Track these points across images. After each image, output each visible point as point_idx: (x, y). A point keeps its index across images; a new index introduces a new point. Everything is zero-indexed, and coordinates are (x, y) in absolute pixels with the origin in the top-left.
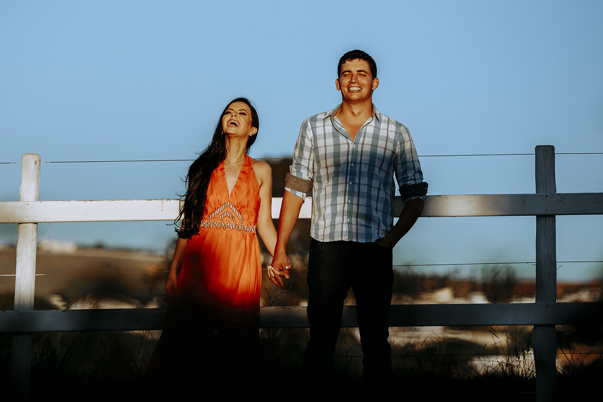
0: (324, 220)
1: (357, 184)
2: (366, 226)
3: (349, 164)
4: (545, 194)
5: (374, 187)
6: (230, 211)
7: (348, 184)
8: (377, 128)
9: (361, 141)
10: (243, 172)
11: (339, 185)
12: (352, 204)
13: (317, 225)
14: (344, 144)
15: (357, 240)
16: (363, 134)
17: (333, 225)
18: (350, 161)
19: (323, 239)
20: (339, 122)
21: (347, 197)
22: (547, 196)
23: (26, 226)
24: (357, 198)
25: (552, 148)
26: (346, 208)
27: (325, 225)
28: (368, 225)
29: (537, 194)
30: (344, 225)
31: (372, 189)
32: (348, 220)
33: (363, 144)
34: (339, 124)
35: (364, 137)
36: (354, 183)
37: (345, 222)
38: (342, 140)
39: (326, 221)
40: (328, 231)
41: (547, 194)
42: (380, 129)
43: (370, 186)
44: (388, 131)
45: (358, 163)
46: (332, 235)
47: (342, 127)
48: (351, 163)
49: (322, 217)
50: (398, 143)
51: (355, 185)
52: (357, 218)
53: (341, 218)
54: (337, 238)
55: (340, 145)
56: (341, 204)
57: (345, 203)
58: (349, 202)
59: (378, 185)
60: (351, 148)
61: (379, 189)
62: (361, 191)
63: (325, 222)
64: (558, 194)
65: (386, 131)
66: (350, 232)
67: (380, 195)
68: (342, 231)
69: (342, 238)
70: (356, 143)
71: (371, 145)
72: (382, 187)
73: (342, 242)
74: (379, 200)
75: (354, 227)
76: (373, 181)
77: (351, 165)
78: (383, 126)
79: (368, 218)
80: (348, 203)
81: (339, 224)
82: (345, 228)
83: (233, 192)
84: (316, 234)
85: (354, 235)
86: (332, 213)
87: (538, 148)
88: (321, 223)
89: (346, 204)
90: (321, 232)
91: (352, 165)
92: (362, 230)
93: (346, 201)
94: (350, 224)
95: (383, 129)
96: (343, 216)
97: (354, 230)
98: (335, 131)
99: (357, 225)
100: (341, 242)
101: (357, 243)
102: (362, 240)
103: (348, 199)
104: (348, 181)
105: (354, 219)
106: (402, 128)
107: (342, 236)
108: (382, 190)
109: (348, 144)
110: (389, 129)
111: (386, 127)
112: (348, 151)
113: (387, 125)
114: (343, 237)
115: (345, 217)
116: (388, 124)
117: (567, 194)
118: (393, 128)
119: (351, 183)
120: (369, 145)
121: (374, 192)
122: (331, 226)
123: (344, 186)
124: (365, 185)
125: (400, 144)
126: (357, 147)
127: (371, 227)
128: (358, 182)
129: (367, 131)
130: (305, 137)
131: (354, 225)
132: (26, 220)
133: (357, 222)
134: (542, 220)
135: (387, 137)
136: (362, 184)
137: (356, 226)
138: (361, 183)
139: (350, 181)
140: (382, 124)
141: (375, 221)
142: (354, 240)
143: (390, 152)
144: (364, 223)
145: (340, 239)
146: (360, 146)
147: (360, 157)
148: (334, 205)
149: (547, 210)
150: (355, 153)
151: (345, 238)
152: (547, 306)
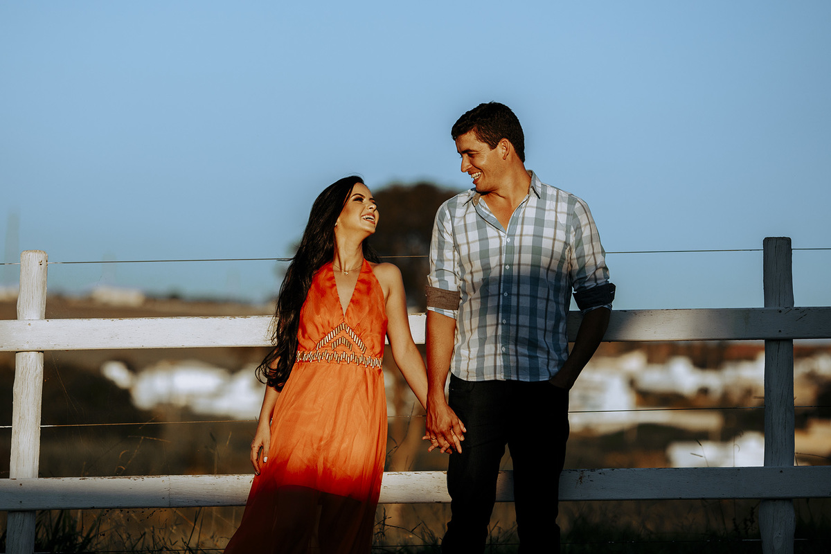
0: (469, 348)
1: (514, 295)
2: (529, 356)
3: (503, 266)
4: (777, 308)
5: (540, 298)
6: (346, 336)
7: (501, 296)
8: (541, 209)
9: (518, 232)
10: (361, 281)
11: (489, 298)
12: (508, 324)
13: (460, 355)
14: (495, 237)
15: (518, 377)
16: (520, 221)
17: (481, 356)
18: (503, 262)
19: (467, 377)
20: (486, 206)
21: (500, 315)
22: (780, 311)
23: (26, 356)
24: (515, 316)
25: (788, 241)
26: (500, 332)
27: (469, 355)
28: (533, 354)
29: (766, 308)
30: (498, 357)
31: (538, 300)
32: (504, 349)
33: (521, 235)
34: (486, 209)
35: (523, 224)
36: (510, 294)
37: (498, 352)
38: (491, 231)
39: (471, 349)
40: (474, 365)
41: (781, 308)
42: (545, 210)
43: (534, 297)
44: (556, 212)
45: (515, 265)
46: (480, 371)
47: (490, 212)
48: (506, 265)
49: (466, 343)
50: (572, 229)
51: (512, 297)
52: (516, 345)
53: (493, 346)
54: (488, 377)
55: (487, 239)
56: (492, 325)
57: (497, 324)
58: (504, 322)
59: (546, 295)
60: (504, 244)
61: (548, 300)
62: (520, 305)
63: (469, 351)
64: (797, 309)
65: (554, 212)
66: (506, 368)
67: (550, 309)
68: (495, 366)
69: (495, 376)
70: (511, 236)
71: (534, 235)
72: (551, 297)
73: (496, 381)
74: (548, 316)
75: (513, 358)
76: (539, 288)
77: (505, 268)
78: (550, 204)
79: (533, 344)
80: (502, 324)
81: (491, 355)
82: (500, 361)
83: (350, 309)
84: (458, 368)
85: (513, 371)
86: (480, 339)
87: (767, 241)
88: (464, 352)
89: (500, 327)
90: (463, 366)
91: (507, 267)
92: (525, 361)
93: (500, 321)
94: (505, 354)
95: (550, 210)
96: (496, 343)
97: (513, 364)
98: (480, 219)
99: (517, 355)
100: (495, 383)
101: (518, 382)
102: (526, 378)
103: (503, 319)
104: (501, 292)
105: (512, 347)
106: (578, 205)
107: (495, 373)
108: (551, 300)
109: (500, 237)
110: (559, 210)
111: (553, 207)
112: (500, 248)
113: (554, 203)
114: (497, 375)
115: (499, 345)
116: (557, 201)
117: (809, 309)
118: (563, 206)
119: (506, 294)
120: (530, 236)
121: (541, 305)
122: (478, 357)
123: (496, 298)
124: (527, 296)
125: (576, 230)
126: (513, 241)
127: (537, 357)
128: (516, 293)
129: (526, 216)
130: (443, 231)
131: (512, 355)
132: (26, 347)
133: (516, 351)
134: (774, 346)
135: (556, 222)
136: (523, 295)
137: (515, 358)
138: (521, 293)
139: (504, 292)
140: (548, 202)
141: (542, 349)
142: (514, 378)
143: (562, 245)
144: (526, 352)
145: (493, 379)
146: (517, 239)
147: (518, 255)
148: (482, 327)
149: (780, 331)
150: (510, 249)
151: (500, 377)
152: (781, 471)
